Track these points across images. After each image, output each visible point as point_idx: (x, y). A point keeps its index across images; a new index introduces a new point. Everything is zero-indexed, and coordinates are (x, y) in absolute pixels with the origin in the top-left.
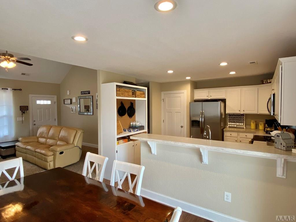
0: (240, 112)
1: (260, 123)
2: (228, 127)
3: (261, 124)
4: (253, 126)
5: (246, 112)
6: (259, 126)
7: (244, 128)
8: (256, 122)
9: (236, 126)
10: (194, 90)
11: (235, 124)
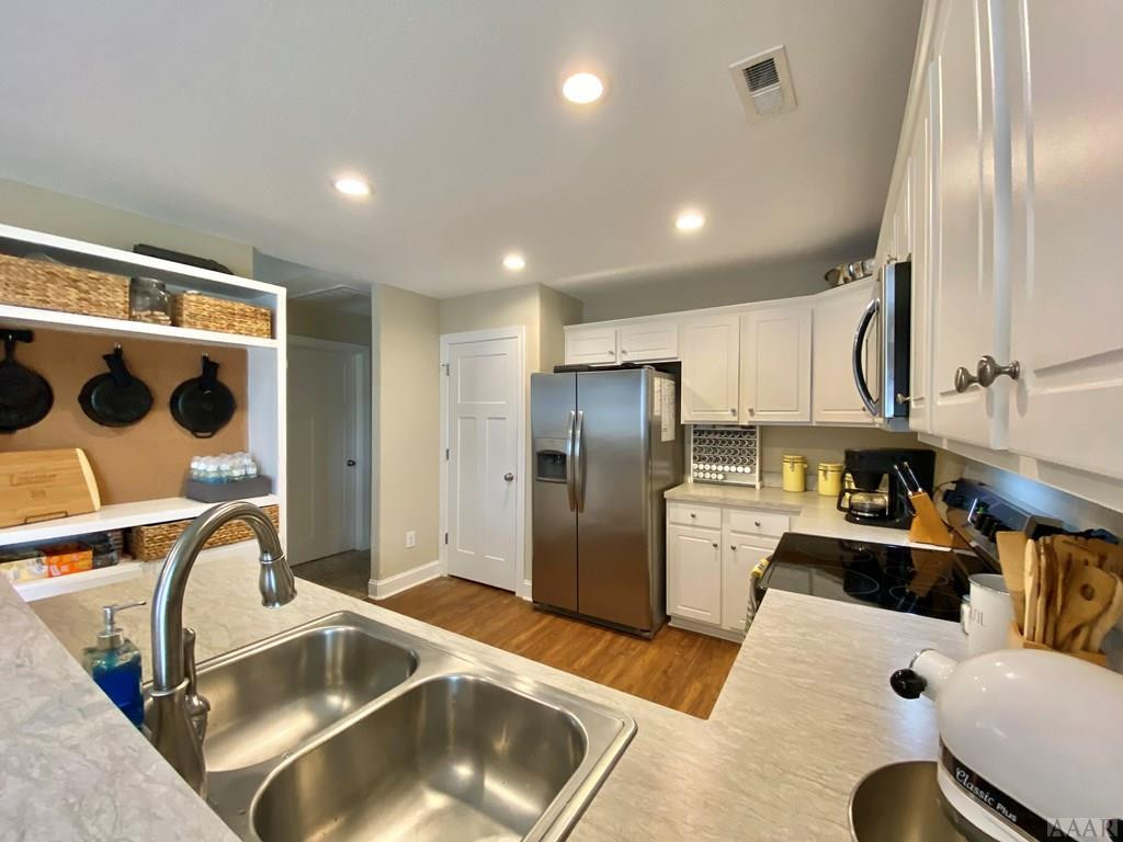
0: (735, 419)
1: (822, 466)
2: (690, 479)
3: (825, 472)
4: (791, 477)
5: (762, 417)
6: (817, 480)
7: (754, 487)
8: (804, 461)
9: (720, 477)
10: (565, 327)
11: (720, 468)
